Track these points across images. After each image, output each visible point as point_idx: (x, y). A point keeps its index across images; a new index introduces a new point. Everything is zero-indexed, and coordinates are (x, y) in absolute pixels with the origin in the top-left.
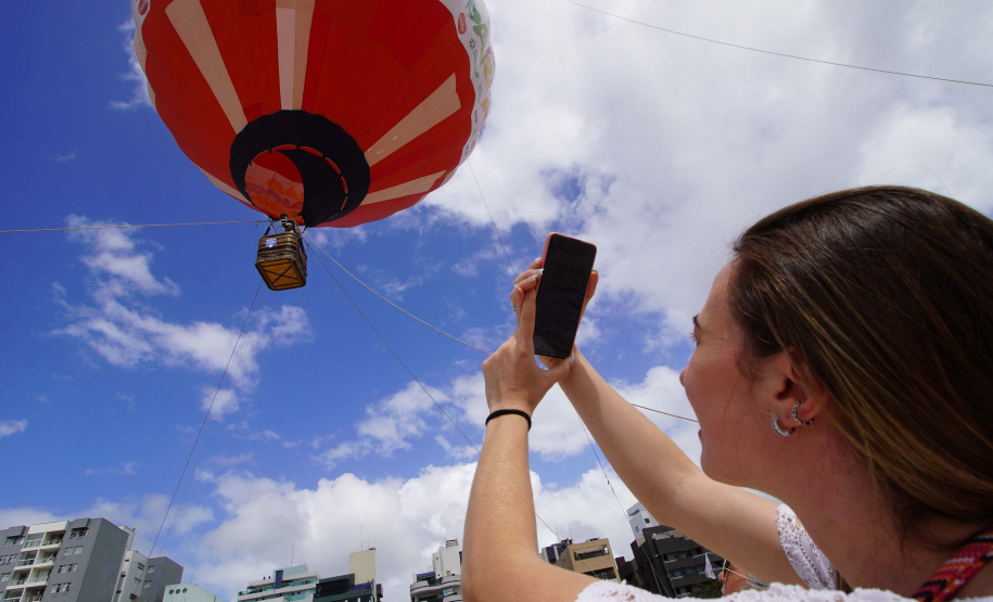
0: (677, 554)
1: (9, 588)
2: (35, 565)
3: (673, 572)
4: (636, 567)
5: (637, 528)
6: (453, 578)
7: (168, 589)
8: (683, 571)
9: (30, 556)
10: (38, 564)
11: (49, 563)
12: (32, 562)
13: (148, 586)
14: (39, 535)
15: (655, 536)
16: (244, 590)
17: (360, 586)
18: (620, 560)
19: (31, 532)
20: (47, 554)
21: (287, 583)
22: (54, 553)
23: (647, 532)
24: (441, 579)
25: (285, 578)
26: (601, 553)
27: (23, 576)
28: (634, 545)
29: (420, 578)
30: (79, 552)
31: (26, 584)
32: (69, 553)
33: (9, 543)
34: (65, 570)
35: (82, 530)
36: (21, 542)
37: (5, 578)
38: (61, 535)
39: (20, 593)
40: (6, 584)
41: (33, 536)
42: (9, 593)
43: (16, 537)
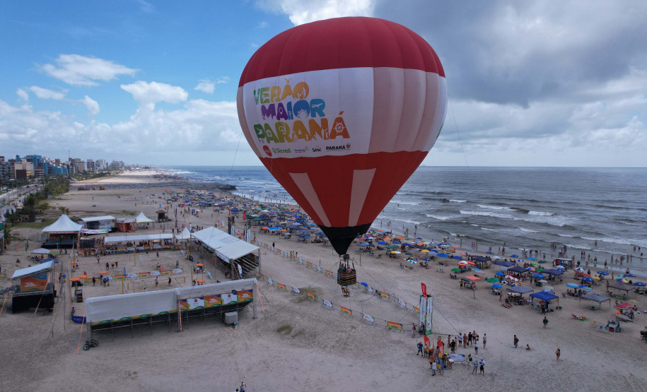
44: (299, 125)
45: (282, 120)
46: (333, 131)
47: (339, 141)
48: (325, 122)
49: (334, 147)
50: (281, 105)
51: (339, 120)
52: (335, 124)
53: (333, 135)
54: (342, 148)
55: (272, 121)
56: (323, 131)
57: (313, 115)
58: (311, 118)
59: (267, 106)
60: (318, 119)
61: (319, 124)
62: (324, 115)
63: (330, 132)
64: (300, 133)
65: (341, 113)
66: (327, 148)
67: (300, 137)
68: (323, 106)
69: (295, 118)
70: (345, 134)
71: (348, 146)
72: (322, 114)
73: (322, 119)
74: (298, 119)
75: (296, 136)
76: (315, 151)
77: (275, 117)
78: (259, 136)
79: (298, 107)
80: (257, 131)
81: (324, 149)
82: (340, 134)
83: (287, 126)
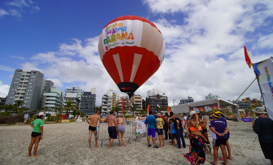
0: (154, 101)
1: (20, 81)
3: (152, 104)
4: (146, 102)
5: (148, 95)
6: (111, 97)
7: (52, 87)
8: (154, 104)
9: (24, 76)
10: (25, 78)
11: (28, 78)
14: (25, 72)
15: (151, 98)
16: (66, 90)
17: (92, 94)
18: (143, 100)
19: (23, 71)
20: (27, 76)
21: (75, 90)
22: (29, 76)
23: (150, 96)
24: (108, 97)
25: (75, 89)
26: (140, 98)
27: (22, 79)
28: (146, 98)
30: (34, 77)
31: (24, 81)
32: (32, 77)
33: (18, 72)
34: (31, 80)
35: (35, 73)
36: (21, 72)
37: (19, 79)
38: (30, 73)
39: (22, 83)
40: (19, 80)
41: (24, 72)
42: (20, 82)
43: (20, 71)
45: (114, 34)
46: (129, 37)
47: (130, 41)
49: (128, 43)
50: (113, 29)
51: (132, 34)
52: (129, 35)
53: (129, 38)
54: (131, 43)
55: (110, 35)
56: (126, 36)
57: (123, 31)
58: (122, 32)
59: (109, 31)
61: (125, 34)
62: (126, 31)
64: (118, 37)
65: (132, 32)
66: (126, 42)
67: (118, 38)
68: (126, 28)
69: (118, 32)
70: (133, 38)
71: (133, 42)
73: (126, 32)
74: (119, 33)
75: (117, 38)
76: (122, 44)
77: (111, 34)
78: (105, 43)
79: (119, 29)
80: (104, 42)
81: (125, 43)
82: (131, 38)
83: (114, 35)
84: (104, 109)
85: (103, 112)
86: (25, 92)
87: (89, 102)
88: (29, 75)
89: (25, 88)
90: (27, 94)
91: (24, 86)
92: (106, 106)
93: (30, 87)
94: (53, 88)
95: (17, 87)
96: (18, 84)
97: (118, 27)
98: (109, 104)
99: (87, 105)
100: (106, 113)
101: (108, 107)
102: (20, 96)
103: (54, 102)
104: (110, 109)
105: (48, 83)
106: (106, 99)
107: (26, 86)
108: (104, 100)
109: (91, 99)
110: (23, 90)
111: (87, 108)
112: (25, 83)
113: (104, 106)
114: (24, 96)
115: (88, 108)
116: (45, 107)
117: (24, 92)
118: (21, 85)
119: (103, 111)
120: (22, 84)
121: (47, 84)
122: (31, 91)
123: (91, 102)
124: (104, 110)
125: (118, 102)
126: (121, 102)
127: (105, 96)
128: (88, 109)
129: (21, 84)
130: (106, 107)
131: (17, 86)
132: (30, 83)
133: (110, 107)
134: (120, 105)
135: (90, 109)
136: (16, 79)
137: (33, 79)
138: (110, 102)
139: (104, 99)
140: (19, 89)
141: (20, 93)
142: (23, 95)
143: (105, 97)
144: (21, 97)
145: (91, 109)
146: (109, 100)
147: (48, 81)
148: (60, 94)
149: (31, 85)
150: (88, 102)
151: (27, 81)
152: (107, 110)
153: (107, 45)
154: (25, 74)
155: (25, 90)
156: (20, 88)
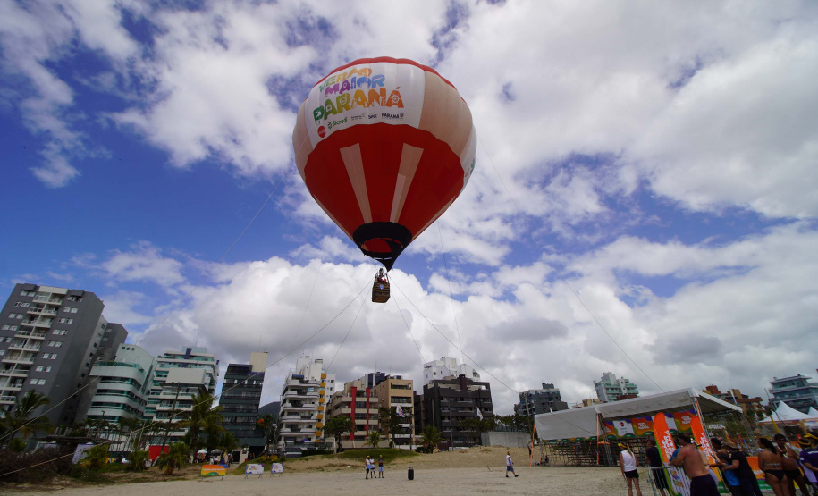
0: (449, 398)
1: (23, 324)
2: (42, 313)
5: (427, 376)
6: (315, 382)
7: (121, 346)
8: (449, 408)
9: (39, 306)
10: (44, 312)
11: (53, 314)
12: (40, 311)
13: (105, 340)
14: (47, 294)
15: (441, 385)
16: (163, 355)
17: (255, 373)
19: (40, 290)
20: (50, 307)
21: (194, 357)
22: (57, 308)
23: (435, 382)
24: (307, 381)
25: (192, 354)
26: (405, 387)
27: (32, 318)
29: (294, 377)
30: (74, 311)
31: (36, 324)
32: (67, 310)
33: (23, 294)
34: (63, 321)
35: (78, 298)
36: (32, 295)
37: (20, 317)
38: (61, 297)
39: (30, 329)
40: (21, 321)
41: (42, 293)
42: (22, 328)
43: (29, 291)
44: (359, 94)
45: (345, 92)
46: (390, 100)
47: (394, 110)
48: (383, 91)
49: (388, 115)
50: (346, 82)
51: (397, 93)
52: (391, 95)
53: (389, 104)
54: (396, 117)
55: (333, 97)
56: (381, 98)
57: (374, 87)
58: (371, 88)
59: (332, 87)
60: (377, 89)
61: (378, 92)
62: (383, 85)
63: (387, 100)
64: (360, 100)
65: (398, 88)
66: (383, 114)
67: (359, 103)
68: (383, 80)
69: (358, 88)
70: (400, 105)
71: (402, 115)
72: (381, 84)
73: (381, 89)
74: (361, 89)
75: (355, 103)
76: (371, 117)
77: (338, 93)
78: (316, 119)
79: (361, 81)
80: (315, 114)
81: (379, 116)
82: (395, 104)
83: (348, 95)
84: (289, 425)
85: (287, 438)
86: (31, 363)
87: (243, 401)
88: (57, 302)
89: (35, 349)
90: (39, 369)
91: (33, 341)
92: (296, 413)
93: (52, 344)
94: (124, 348)
95: (9, 345)
96: (15, 332)
97: (358, 77)
98: (307, 406)
99: (234, 410)
100: (294, 438)
101: (303, 417)
102: (12, 373)
103: (122, 400)
104: (311, 427)
105: (109, 331)
106: (300, 391)
107: (38, 340)
108: (294, 394)
109: (252, 390)
110: (27, 353)
111: (234, 422)
112: (38, 329)
113: (290, 413)
114: (25, 376)
115: (239, 420)
116: (90, 416)
117: (27, 361)
118: (25, 337)
119: (286, 431)
120: (28, 334)
121: (106, 335)
122: (54, 357)
123: (249, 402)
124: (289, 430)
125: (338, 401)
126: (350, 399)
127: (298, 381)
128: (238, 424)
129: (24, 334)
130: (299, 417)
131: (9, 340)
132: (56, 332)
133: (309, 418)
134: (347, 410)
135: (243, 424)
136: (12, 316)
137: (69, 316)
138: (311, 399)
139: (293, 389)
140: (14, 351)
141: (14, 364)
142: (25, 373)
143: (297, 383)
144: (14, 380)
145: (248, 424)
146: (310, 394)
147: (110, 326)
148: (147, 371)
149: (57, 338)
150: (241, 401)
151: (46, 324)
152: (299, 430)
153: (322, 122)
154: (45, 301)
155: (35, 354)
156: (20, 348)
